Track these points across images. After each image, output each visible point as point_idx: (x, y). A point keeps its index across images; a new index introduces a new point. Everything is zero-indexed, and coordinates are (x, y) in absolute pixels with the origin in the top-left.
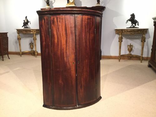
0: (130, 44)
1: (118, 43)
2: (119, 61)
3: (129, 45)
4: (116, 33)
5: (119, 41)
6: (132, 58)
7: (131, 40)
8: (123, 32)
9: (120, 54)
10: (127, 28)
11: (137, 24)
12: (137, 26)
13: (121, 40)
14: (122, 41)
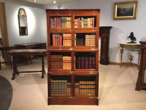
2: (121, 67)
5: (121, 53)
9: (121, 62)
10: (127, 43)
11: (135, 40)
12: (135, 42)
14: (123, 52)
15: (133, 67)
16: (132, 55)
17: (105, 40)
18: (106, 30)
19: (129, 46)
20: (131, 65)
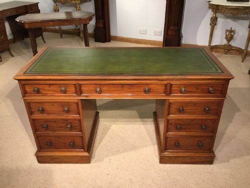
0: (231, 28)
1: (209, 27)
3: (229, 29)
4: (209, 8)
5: (211, 24)
6: (231, 51)
7: (234, 21)
8: (219, 9)
13: (214, 22)
14: (216, 24)
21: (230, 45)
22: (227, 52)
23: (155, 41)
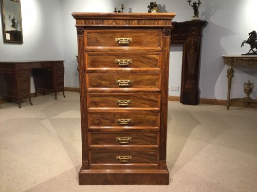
0: (249, 81)
1: (226, 79)
2: (228, 109)
3: (247, 82)
4: (225, 63)
5: (228, 76)
8: (234, 62)
9: (229, 97)
10: (242, 55)
13: (230, 75)
14: (233, 76)
15: (253, 107)
16: (251, 82)
17: (192, 51)
18: (194, 28)
19: (249, 60)
20: (249, 103)
21: (250, 99)
22: (248, 105)
23: (173, 97)
